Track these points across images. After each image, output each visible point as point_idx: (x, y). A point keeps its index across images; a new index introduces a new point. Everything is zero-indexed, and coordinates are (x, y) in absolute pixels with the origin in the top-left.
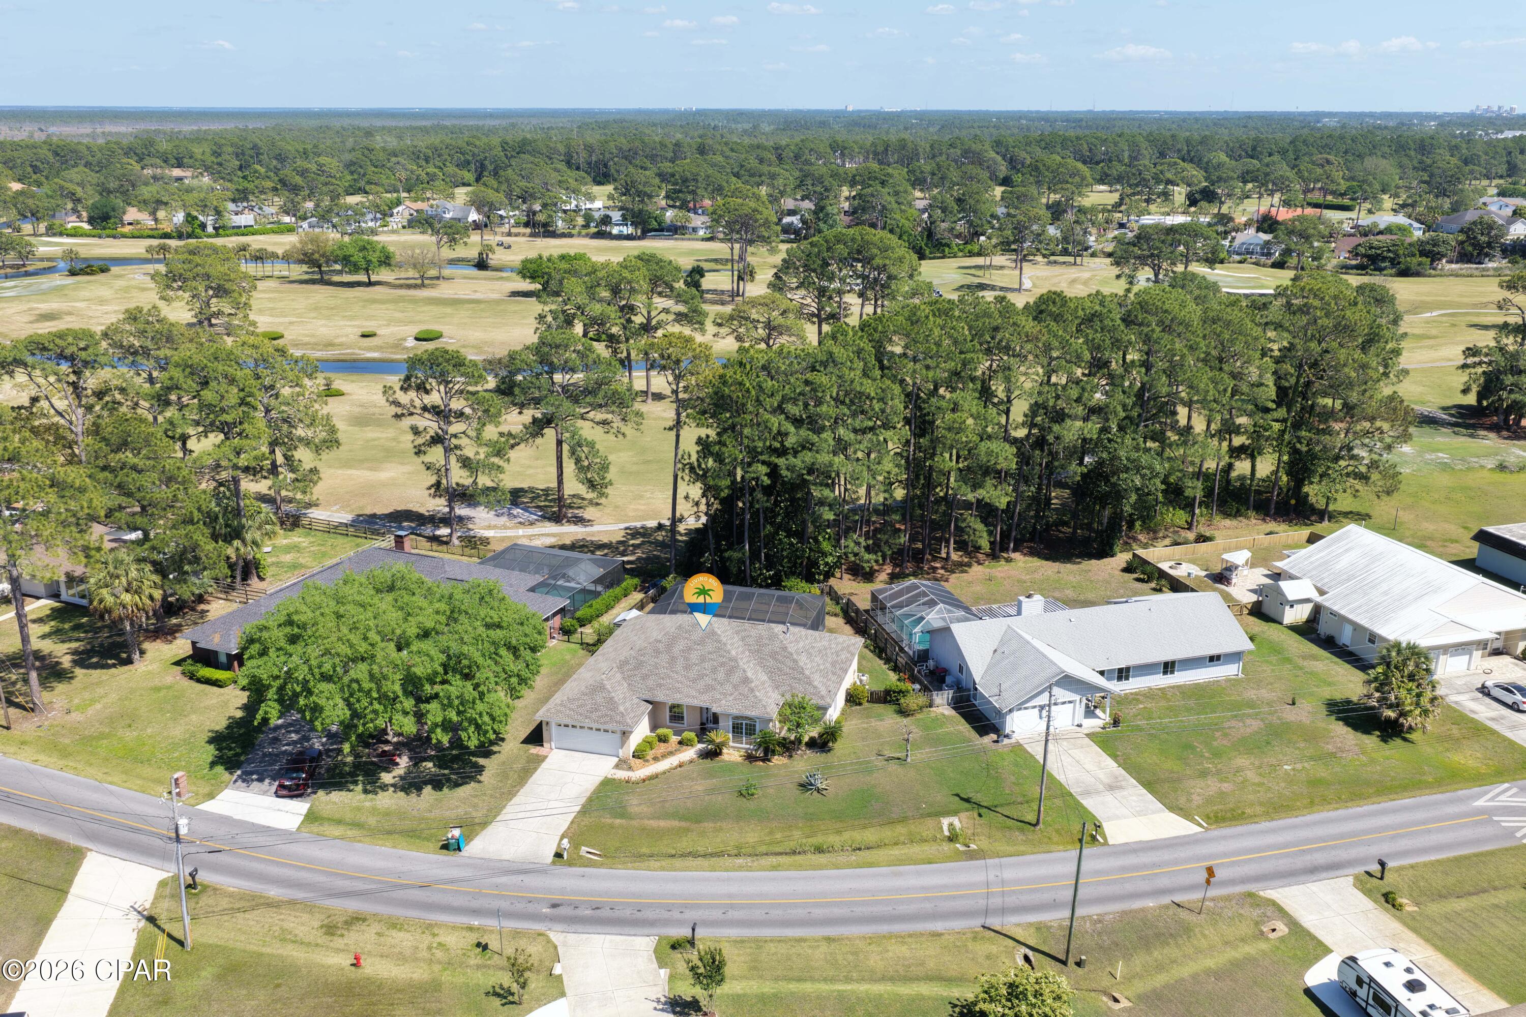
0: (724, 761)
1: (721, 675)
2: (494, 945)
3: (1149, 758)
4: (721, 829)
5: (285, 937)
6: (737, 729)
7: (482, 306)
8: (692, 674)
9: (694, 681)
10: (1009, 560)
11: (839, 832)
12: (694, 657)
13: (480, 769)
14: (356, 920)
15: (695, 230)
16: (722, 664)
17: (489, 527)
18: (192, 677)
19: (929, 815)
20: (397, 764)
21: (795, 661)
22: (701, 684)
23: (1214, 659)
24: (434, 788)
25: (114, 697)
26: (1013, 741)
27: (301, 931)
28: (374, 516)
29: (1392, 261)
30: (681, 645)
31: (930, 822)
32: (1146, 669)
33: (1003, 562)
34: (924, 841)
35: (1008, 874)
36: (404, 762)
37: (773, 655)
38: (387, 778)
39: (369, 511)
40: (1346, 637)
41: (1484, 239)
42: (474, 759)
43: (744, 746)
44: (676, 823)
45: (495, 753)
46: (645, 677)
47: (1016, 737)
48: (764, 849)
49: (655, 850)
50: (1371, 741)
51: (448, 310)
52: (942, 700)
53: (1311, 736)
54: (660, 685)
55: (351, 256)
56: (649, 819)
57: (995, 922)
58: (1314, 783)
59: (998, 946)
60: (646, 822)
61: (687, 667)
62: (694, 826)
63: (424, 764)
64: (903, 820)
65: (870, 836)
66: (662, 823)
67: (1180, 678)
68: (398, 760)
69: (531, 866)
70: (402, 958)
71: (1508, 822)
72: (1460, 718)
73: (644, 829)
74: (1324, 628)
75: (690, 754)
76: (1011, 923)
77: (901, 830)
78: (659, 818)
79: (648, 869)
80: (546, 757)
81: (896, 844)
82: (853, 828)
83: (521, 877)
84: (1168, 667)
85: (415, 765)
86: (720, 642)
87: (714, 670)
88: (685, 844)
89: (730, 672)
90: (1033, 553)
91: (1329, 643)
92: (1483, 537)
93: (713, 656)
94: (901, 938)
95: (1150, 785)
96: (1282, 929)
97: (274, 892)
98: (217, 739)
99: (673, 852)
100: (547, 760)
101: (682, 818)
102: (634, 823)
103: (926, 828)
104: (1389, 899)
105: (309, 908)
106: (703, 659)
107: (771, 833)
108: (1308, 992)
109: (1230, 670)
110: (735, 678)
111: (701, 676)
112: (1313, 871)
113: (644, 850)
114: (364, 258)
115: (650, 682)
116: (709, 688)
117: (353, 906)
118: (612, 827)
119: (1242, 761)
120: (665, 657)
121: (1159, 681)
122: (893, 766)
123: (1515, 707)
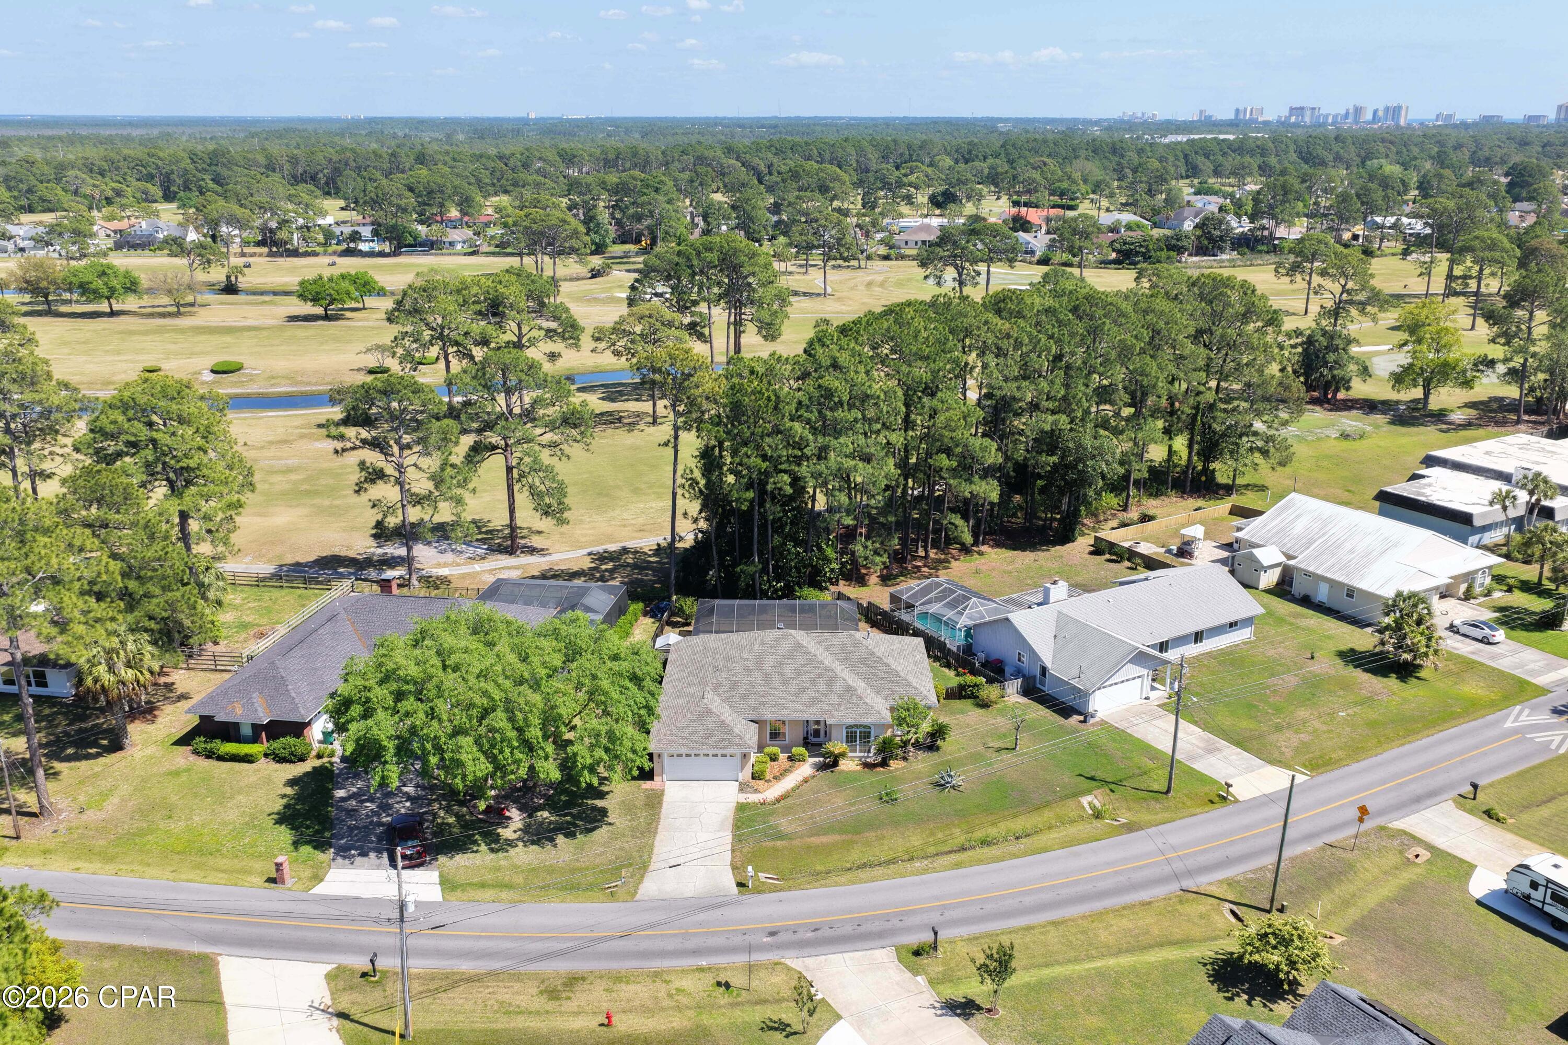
0: (843, 771)
1: (822, 687)
2: (737, 980)
3: (1225, 720)
4: (883, 837)
5: (507, 1010)
6: (851, 738)
7: (265, 333)
8: (792, 688)
9: (797, 695)
10: (981, 554)
11: (994, 824)
12: (788, 671)
13: (603, 812)
14: (573, 981)
15: (452, 244)
16: (820, 676)
17: (439, 565)
18: (210, 755)
19: (1068, 797)
20: (509, 818)
21: (887, 665)
22: (805, 698)
23: (1232, 625)
24: (567, 836)
25: (125, 789)
26: (1097, 719)
27: (522, 1001)
28: (298, 564)
29: (1144, 255)
30: (769, 662)
31: (1071, 803)
32: (1181, 640)
33: (976, 556)
34: (1072, 821)
35: (1174, 840)
36: (514, 814)
37: (863, 661)
38: (507, 833)
39: (290, 559)
40: (1322, 594)
41: (1217, 233)
42: (589, 802)
43: (858, 754)
44: (837, 837)
45: (607, 793)
46: (744, 697)
47: (1100, 716)
48: (932, 850)
49: (830, 866)
50: (1392, 682)
51: (228, 339)
52: (1010, 693)
53: (1345, 685)
54: (764, 704)
55: (88, 283)
56: (809, 837)
57: (1189, 884)
58: (1372, 725)
59: (1204, 906)
60: (808, 840)
61: (785, 682)
62: (855, 838)
63: (539, 814)
64: (1047, 804)
65: (1020, 824)
66: (824, 839)
67: (1209, 645)
68: (507, 814)
69: (721, 899)
70: (646, 1010)
71: (1541, 737)
72: (1453, 657)
73: (809, 847)
74: (1298, 588)
75: (806, 769)
76: (1203, 882)
77: (1047, 815)
78: (817, 835)
79: (836, 884)
80: (663, 791)
81: (1050, 828)
82: (1005, 818)
83: (718, 912)
84: (1198, 637)
85: (530, 816)
86: (809, 653)
87: (813, 682)
88: (856, 855)
89: (830, 682)
90: (998, 545)
91: (1306, 601)
92: (1383, 497)
93: (808, 668)
94: (1118, 912)
95: (1241, 742)
96: (1425, 855)
97: (466, 967)
98: (286, 817)
99: (848, 865)
100: (666, 792)
101: (841, 832)
102: (797, 842)
103: (1069, 809)
104: (1491, 815)
105: (518, 977)
106: (798, 673)
107: (932, 834)
108: (1479, 902)
109: (1246, 634)
110: (838, 687)
111: (803, 690)
112: (1418, 801)
113: (819, 868)
114: (106, 284)
115: (752, 701)
116: (814, 701)
117: (564, 966)
118: (775, 849)
119: (1302, 713)
120: (757, 676)
121: (1192, 650)
122: (1006, 756)
123: (1485, 641)
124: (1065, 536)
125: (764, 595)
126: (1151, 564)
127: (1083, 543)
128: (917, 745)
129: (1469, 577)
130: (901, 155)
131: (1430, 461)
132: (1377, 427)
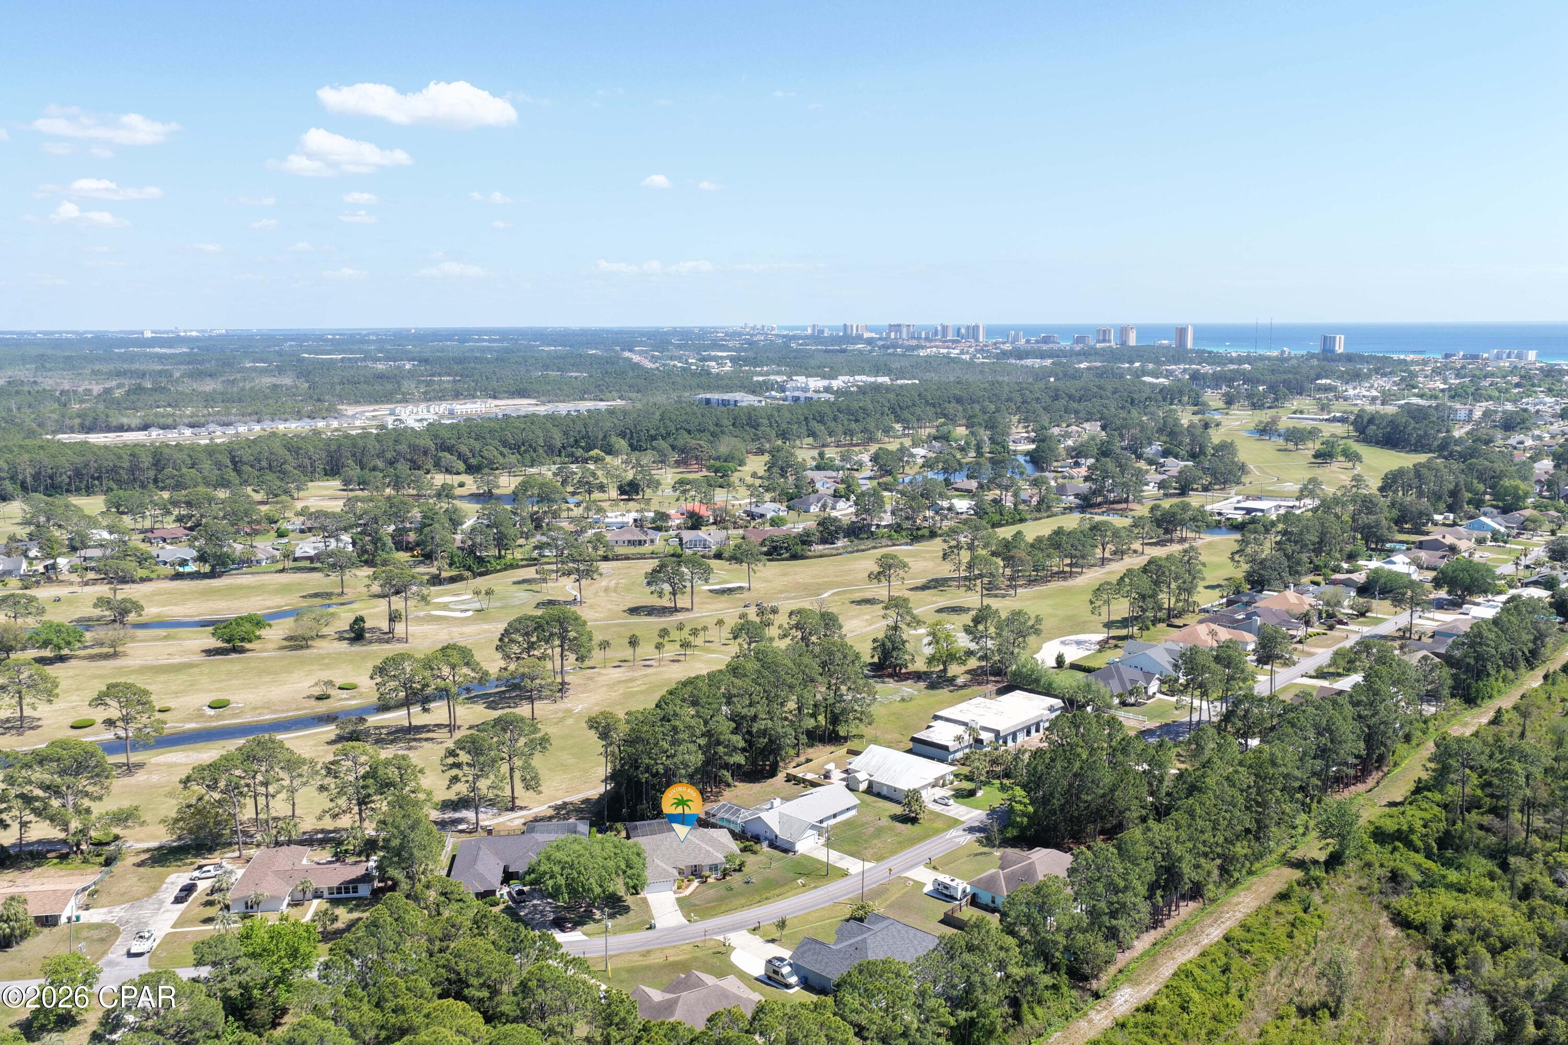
0: (711, 882)
1: (696, 852)
2: (699, 945)
3: (847, 848)
4: (732, 901)
5: (633, 962)
6: (711, 869)
8: (686, 854)
11: (768, 893)
13: (627, 906)
14: (648, 952)
19: (792, 881)
20: (595, 913)
21: (717, 841)
22: (690, 857)
23: (848, 809)
24: (620, 915)
26: (799, 853)
27: (637, 958)
29: (786, 548)
31: (793, 883)
32: (828, 818)
34: (795, 888)
35: (830, 889)
36: (596, 911)
38: (597, 917)
40: (885, 792)
41: (833, 528)
42: (620, 904)
43: (714, 876)
44: (714, 904)
45: (625, 900)
46: (668, 860)
47: (800, 851)
48: (751, 902)
49: (718, 911)
50: (909, 826)
52: (765, 847)
53: (891, 829)
54: (676, 861)
57: (835, 901)
58: (900, 843)
59: (842, 906)
60: (705, 905)
61: (683, 852)
62: (722, 903)
63: (605, 910)
64: (786, 884)
65: (777, 892)
66: (711, 904)
67: (840, 819)
68: (593, 912)
69: (684, 926)
70: (676, 955)
71: (957, 840)
72: (932, 812)
73: (707, 907)
74: (875, 790)
75: (695, 883)
76: (840, 900)
77: (786, 888)
80: (647, 897)
81: (786, 892)
82: (771, 890)
83: (684, 929)
84: (835, 816)
85: (602, 911)
87: (693, 851)
88: (724, 908)
90: (744, 782)
91: (879, 795)
92: (913, 739)
93: (691, 846)
95: (852, 855)
96: (910, 883)
99: (725, 910)
101: (714, 902)
103: (793, 885)
104: (934, 868)
105: (630, 954)
106: (687, 848)
107: (748, 898)
108: (925, 894)
109: (853, 813)
110: (702, 851)
111: (690, 854)
112: (912, 867)
113: (713, 913)
115: (672, 861)
116: (696, 858)
117: (643, 949)
118: (696, 909)
119: (875, 842)
120: (671, 851)
121: (832, 822)
122: (767, 870)
123: (946, 805)
124: (773, 773)
125: (649, 818)
126: (814, 784)
127: (781, 776)
128: (735, 870)
129: (943, 777)
130: (579, 432)
131: (936, 718)
132: (920, 691)
